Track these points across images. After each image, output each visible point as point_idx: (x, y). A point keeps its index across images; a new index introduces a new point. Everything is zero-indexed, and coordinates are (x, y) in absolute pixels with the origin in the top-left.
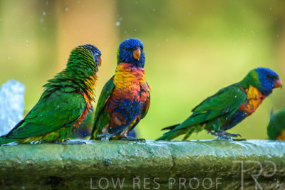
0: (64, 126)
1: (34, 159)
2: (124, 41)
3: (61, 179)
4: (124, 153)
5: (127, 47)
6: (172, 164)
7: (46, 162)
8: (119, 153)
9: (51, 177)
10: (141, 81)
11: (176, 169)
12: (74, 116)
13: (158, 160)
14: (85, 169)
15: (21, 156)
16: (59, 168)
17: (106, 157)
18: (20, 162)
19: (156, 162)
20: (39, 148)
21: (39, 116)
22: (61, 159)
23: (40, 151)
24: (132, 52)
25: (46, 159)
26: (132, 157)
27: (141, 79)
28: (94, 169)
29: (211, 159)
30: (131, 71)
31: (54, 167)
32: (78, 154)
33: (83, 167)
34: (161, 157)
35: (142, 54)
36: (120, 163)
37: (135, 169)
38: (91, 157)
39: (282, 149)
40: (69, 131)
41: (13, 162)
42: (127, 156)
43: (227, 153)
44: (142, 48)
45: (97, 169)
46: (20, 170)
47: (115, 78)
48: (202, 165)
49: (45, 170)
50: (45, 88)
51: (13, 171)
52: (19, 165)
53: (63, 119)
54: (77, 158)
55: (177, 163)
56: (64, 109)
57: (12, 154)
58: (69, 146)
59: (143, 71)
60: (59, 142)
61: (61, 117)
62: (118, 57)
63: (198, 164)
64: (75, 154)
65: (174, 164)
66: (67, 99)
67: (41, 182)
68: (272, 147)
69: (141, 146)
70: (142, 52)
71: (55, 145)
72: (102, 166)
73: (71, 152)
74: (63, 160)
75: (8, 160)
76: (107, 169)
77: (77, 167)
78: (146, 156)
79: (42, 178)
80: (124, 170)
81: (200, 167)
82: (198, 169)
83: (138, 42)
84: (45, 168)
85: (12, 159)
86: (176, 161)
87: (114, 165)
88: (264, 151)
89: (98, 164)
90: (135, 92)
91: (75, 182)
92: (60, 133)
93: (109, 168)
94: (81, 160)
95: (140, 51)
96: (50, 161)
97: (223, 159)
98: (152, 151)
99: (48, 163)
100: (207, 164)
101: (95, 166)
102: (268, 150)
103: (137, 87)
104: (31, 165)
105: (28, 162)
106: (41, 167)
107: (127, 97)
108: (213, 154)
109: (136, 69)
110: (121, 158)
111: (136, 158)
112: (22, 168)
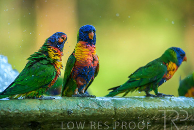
0: (42, 87)
1: (20, 109)
2: (82, 26)
3: (38, 123)
4: (81, 106)
5: (85, 30)
6: (114, 113)
7: (28, 111)
8: (78, 105)
9: (32, 122)
10: (93, 54)
11: (117, 117)
12: (48, 80)
13: (104, 110)
14: (55, 117)
15: (11, 107)
16: (37, 115)
17: (69, 108)
18: (10, 112)
19: (103, 112)
20: (23, 102)
21: (24, 80)
22: (38, 110)
23: (24, 104)
24: (88, 34)
25: (28, 110)
26: (87, 108)
27: (93, 52)
28: (61, 116)
29: (140, 109)
30: (87, 47)
31: (34, 115)
32: (50, 106)
33: (53, 115)
34: (107, 108)
35: (95, 36)
36: (79, 112)
37: (89, 117)
38: (59, 108)
39: (189, 103)
40: (45, 90)
41: (6, 112)
42: (83, 107)
43: (151, 105)
44: (94, 31)
45: (63, 117)
46: (11, 117)
47: (76, 52)
48: (134, 113)
49: (27, 117)
50: (28, 61)
51: (6, 118)
52: (10, 113)
53: (41, 83)
54: (50, 109)
55: (117, 112)
56: (42, 76)
57: (5, 106)
58: (44, 101)
59: (94, 47)
60: (37, 98)
61: (40, 81)
62: (78, 37)
63: (132, 113)
64: (48, 106)
65: (116, 113)
66: (44, 69)
67: (25, 125)
68: (182, 102)
69: (93, 101)
70: (94, 34)
71: (34, 100)
72: (66, 114)
73: (45, 105)
74: (40, 110)
75: (2, 110)
76: (69, 117)
77: (50, 115)
78: (96, 107)
79: (26, 122)
80: (81, 117)
81: (133, 115)
82: (132, 116)
83: (92, 27)
84: (27, 115)
85: (5, 110)
86: (116, 111)
87: (75, 114)
88: (176, 104)
89: (64, 113)
90: (90, 61)
91: (48, 126)
92: (38, 92)
93: (71, 116)
94: (52, 110)
95: (93, 34)
96: (31, 111)
97: (149, 109)
98: (101, 104)
99: (30, 113)
100: (138, 113)
101: (61, 114)
102: (179, 103)
103: (90, 58)
104: (18, 113)
105: (16, 112)
106: (25, 115)
107: (85, 66)
108: (142, 106)
109: (90, 46)
110: (79, 109)
111: (90, 109)
112: (12, 116)
